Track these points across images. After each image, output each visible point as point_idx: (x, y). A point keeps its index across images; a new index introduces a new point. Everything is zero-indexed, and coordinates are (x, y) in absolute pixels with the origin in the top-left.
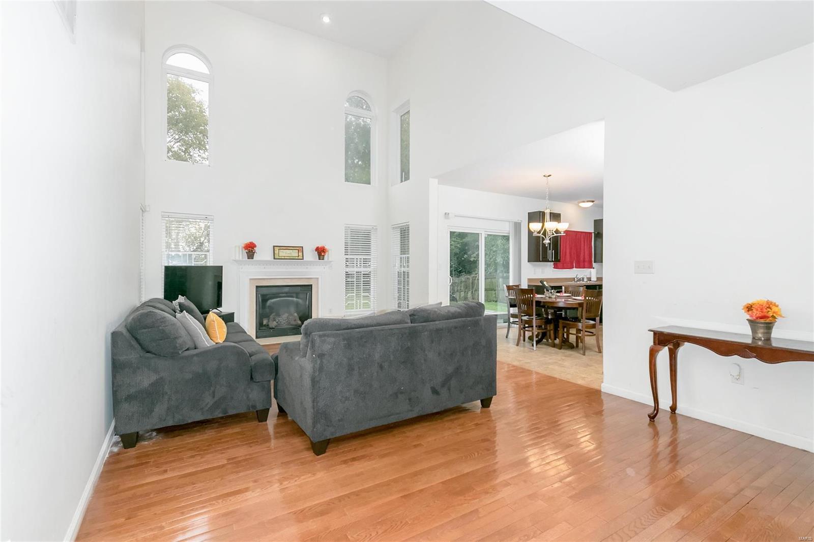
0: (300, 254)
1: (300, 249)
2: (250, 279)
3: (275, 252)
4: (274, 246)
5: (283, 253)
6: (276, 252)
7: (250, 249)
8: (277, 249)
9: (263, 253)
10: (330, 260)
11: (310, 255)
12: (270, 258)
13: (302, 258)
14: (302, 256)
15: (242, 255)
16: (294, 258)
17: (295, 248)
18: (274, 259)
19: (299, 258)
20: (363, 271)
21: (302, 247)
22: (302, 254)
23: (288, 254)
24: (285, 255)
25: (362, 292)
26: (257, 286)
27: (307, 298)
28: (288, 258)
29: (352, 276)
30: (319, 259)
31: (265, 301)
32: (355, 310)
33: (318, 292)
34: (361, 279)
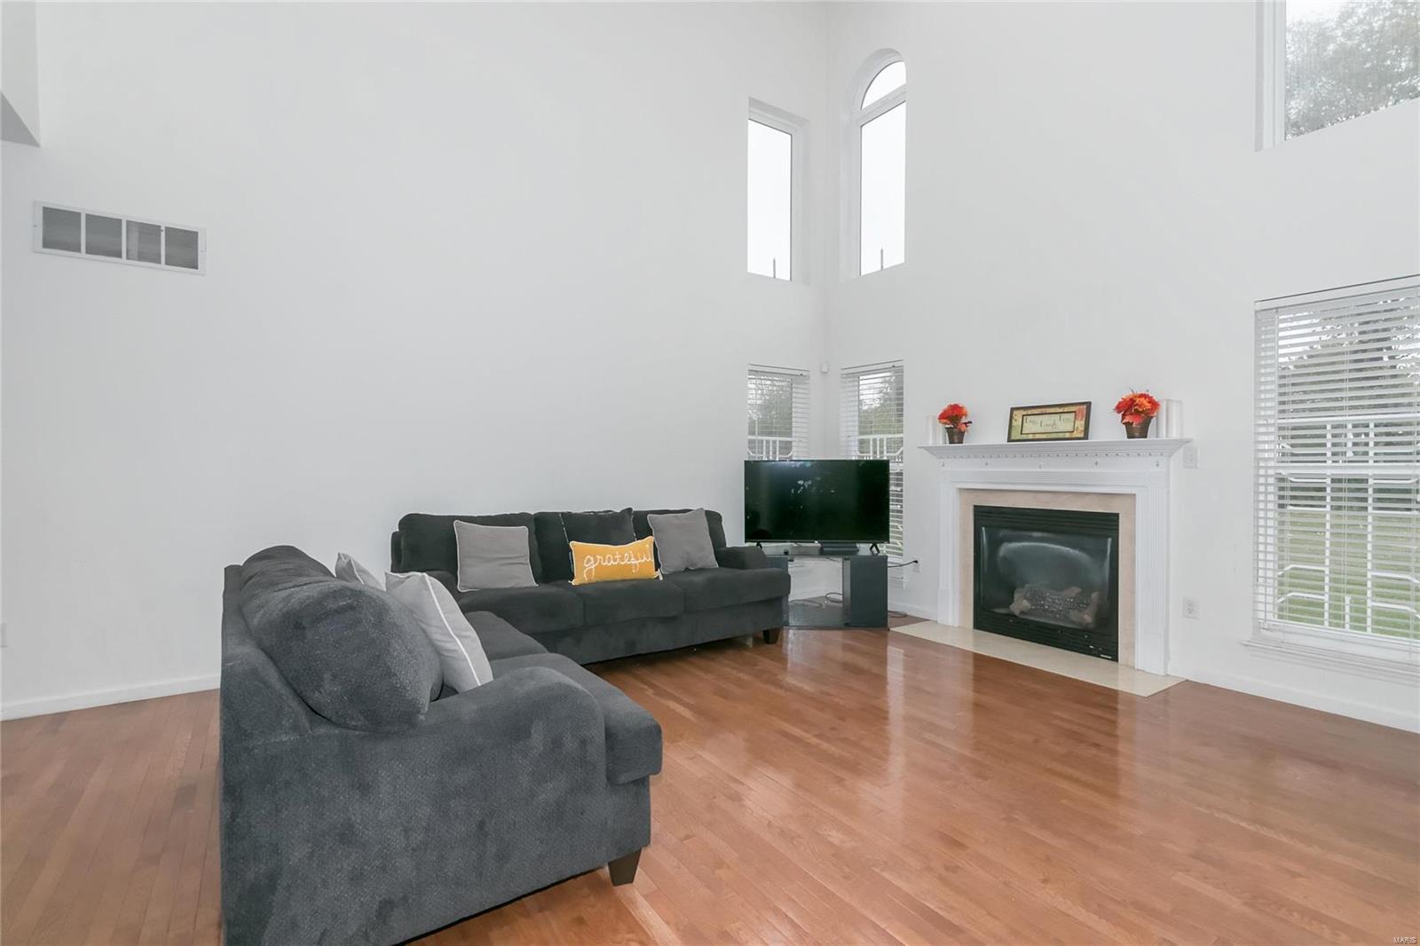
0: (1080, 424)
1: (1083, 410)
2: (961, 490)
3: (1014, 423)
5: (1034, 425)
6: (1017, 423)
7: (954, 421)
8: (1018, 415)
9: (988, 430)
10: (1175, 435)
11: (1108, 427)
12: (1002, 439)
13: (1082, 435)
14: (1083, 429)
15: (937, 436)
16: (1061, 436)
17: (1068, 409)
18: (1009, 441)
19: (1075, 434)
20: (1375, 477)
21: (1088, 404)
22: (1083, 422)
23: (1047, 425)
24: (1038, 429)
25: (1369, 566)
26: (976, 507)
27: (1106, 551)
28: (1045, 436)
29: (1310, 493)
30: (1130, 436)
31: (995, 543)
32: (1326, 628)
33: (1133, 539)
34: (1366, 509)
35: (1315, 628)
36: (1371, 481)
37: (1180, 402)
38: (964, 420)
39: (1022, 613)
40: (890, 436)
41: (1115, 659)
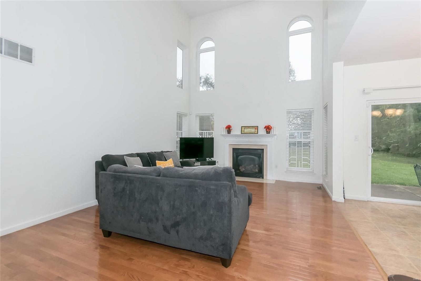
0: (256, 130)
1: (257, 128)
2: (229, 144)
4: (242, 127)
5: (247, 130)
6: (243, 130)
7: (229, 129)
8: (243, 128)
9: (236, 131)
10: (274, 133)
11: (262, 131)
12: (240, 133)
13: (257, 133)
14: (257, 131)
15: (225, 132)
16: (253, 133)
17: (253, 127)
19: (255, 133)
20: (303, 141)
21: (258, 126)
22: (257, 130)
23: (249, 131)
24: (247, 131)
25: (302, 156)
26: (233, 149)
27: (261, 156)
28: (249, 133)
29: (294, 144)
30: (267, 133)
31: (237, 156)
32: (296, 168)
33: (267, 154)
34: (302, 147)
35: (295, 168)
36: (302, 142)
37: (275, 127)
38: (231, 128)
39: (243, 171)
40: (208, 131)
41: (263, 178)
